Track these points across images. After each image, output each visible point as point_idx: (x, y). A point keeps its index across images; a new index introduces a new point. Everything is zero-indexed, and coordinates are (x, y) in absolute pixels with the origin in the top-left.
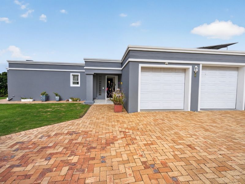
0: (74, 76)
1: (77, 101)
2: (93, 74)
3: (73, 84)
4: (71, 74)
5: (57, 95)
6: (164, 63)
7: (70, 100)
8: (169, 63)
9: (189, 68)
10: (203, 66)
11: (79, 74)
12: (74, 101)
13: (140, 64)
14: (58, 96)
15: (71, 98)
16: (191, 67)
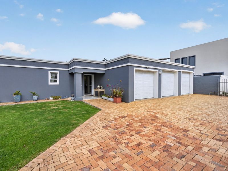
0: (51, 73)
1: (58, 99)
2: (82, 73)
3: (51, 82)
4: (49, 72)
5: (34, 94)
6: (146, 68)
7: (51, 99)
8: (149, 68)
9: (157, 72)
10: (163, 71)
11: (58, 72)
12: (55, 99)
13: (134, 68)
14: (36, 95)
15: (52, 97)
16: (158, 71)
